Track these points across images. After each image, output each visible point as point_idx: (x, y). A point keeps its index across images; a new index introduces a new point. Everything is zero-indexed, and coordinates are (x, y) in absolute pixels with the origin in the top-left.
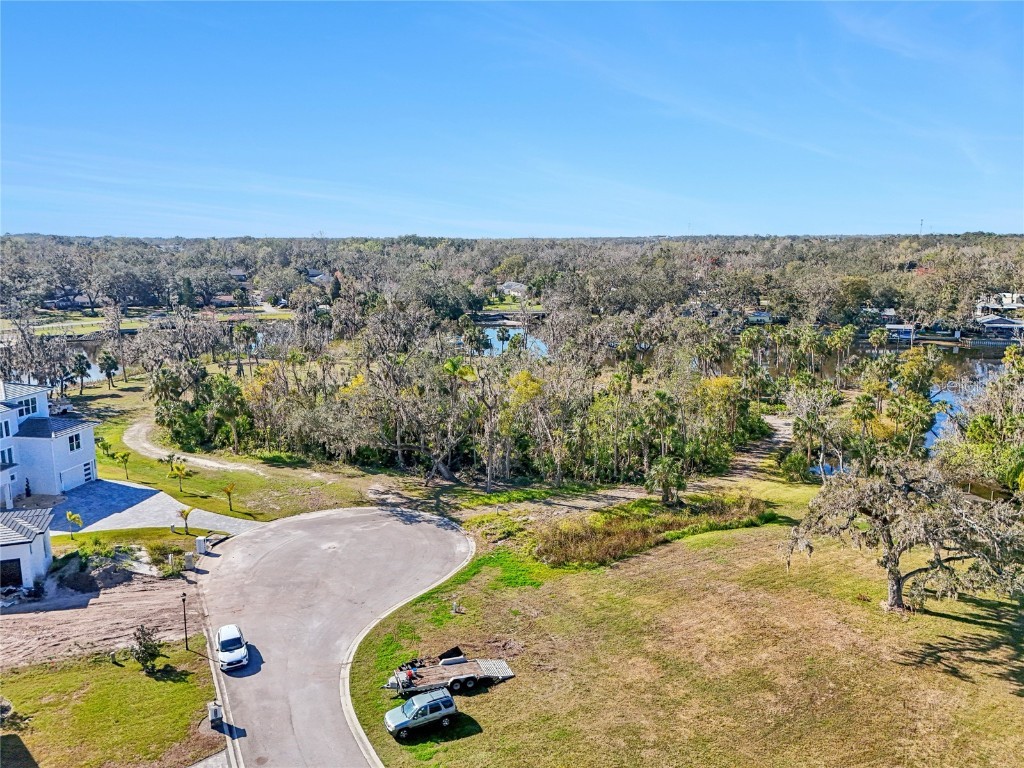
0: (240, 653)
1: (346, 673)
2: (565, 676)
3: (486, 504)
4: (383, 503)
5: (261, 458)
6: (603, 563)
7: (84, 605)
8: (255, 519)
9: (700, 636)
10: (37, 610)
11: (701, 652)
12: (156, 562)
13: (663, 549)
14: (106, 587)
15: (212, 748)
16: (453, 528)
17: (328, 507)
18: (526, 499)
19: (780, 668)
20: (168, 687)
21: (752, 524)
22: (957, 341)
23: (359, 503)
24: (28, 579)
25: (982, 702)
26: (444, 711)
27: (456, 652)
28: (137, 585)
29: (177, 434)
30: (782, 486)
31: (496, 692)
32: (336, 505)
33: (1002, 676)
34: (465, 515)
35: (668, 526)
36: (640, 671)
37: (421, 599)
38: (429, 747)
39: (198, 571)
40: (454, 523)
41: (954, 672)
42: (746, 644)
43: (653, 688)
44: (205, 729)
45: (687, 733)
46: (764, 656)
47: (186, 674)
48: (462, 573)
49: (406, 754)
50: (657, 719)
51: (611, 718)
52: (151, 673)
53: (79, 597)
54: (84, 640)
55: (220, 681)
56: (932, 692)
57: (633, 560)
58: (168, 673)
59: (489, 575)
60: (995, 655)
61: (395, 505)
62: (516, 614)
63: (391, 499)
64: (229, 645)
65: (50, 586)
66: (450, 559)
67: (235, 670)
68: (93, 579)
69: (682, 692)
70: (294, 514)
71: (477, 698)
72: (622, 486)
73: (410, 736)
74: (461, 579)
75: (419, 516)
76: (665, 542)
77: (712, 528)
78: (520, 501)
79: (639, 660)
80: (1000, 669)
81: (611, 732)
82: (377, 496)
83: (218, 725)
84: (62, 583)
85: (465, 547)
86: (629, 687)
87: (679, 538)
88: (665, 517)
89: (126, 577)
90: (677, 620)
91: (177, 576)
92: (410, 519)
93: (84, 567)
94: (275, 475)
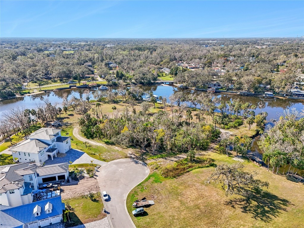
0: (107, 197)
1: (125, 202)
2: (163, 204)
3: (153, 159)
4: (131, 157)
5: (104, 142)
6: (174, 177)
7: (77, 184)
8: (105, 161)
9: (190, 196)
10: (69, 185)
11: (189, 200)
12: (88, 173)
13: (188, 173)
14: (80, 180)
15: (105, 216)
16: (145, 166)
17: (120, 158)
18: (161, 157)
19: (201, 204)
20: (96, 203)
21: (208, 167)
22: (284, 97)
23: (126, 157)
24: (66, 178)
25: (235, 213)
26: (142, 211)
27: (144, 199)
28: (85, 179)
29: (85, 134)
30: (218, 154)
31: (151, 207)
32: (121, 158)
33: (241, 208)
34: (148, 162)
35: (190, 167)
36: (177, 204)
37: (139, 185)
38: (139, 218)
39: (96, 176)
40: (145, 164)
41: (233, 206)
42: (197, 199)
43: (179, 208)
44: (103, 212)
45: (182, 217)
46: (200, 201)
47: (98, 200)
48: (146, 179)
49: (136, 219)
50: (178, 214)
51: (170, 213)
52: (92, 200)
53: (76, 182)
54: (79, 193)
55: (104, 202)
56: (228, 211)
57: (181, 176)
58: (95, 200)
59: (152, 179)
60: (243, 203)
61: (134, 158)
62: (156, 189)
63: (133, 156)
64: (105, 196)
65: (70, 179)
66: (144, 175)
67: (106, 200)
68: (78, 178)
69: (183, 209)
70: (113, 160)
71: (148, 208)
72: (182, 154)
73: (136, 215)
74: (147, 180)
75: (139, 162)
76: (188, 171)
77: (199, 167)
78: (160, 158)
79: (177, 201)
80: (242, 206)
81: (170, 216)
82: (130, 155)
83: (105, 211)
84: (72, 179)
85: (147, 171)
86: (174, 207)
87: (191, 170)
88: (190, 164)
89: (83, 177)
90: (186, 192)
91: (92, 177)
92: (137, 163)
93: (76, 175)
94: (108, 147)
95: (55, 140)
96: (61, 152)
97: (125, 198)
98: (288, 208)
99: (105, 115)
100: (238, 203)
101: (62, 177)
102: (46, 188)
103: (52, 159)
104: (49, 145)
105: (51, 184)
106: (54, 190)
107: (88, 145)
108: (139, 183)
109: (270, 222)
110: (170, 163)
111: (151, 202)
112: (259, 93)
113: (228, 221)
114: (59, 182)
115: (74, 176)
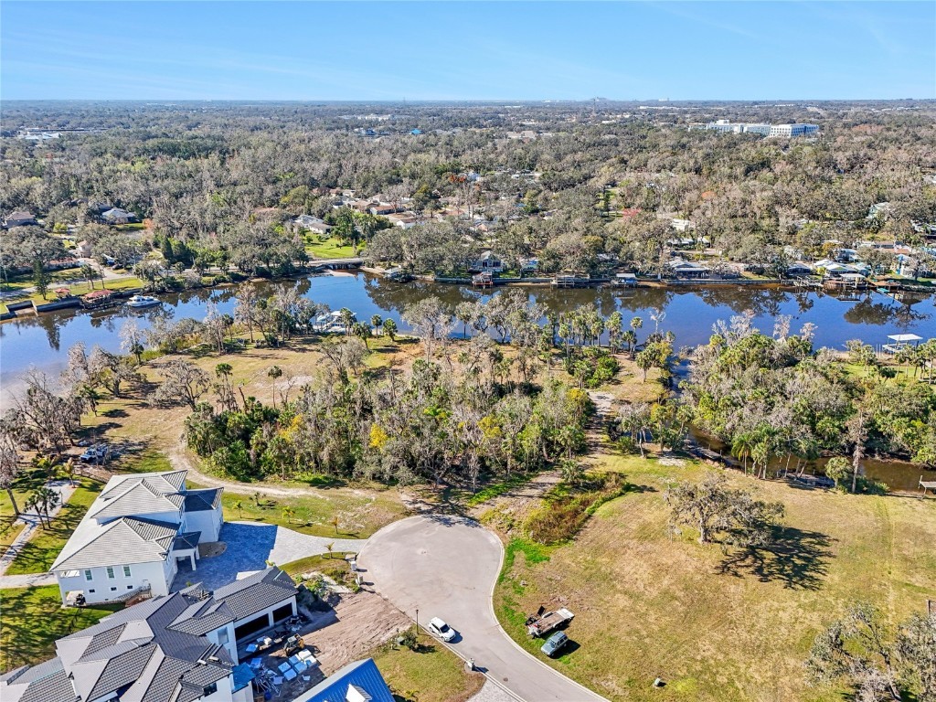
0: (451, 632)
1: (502, 630)
2: (594, 610)
3: (480, 503)
4: (420, 512)
5: (305, 481)
6: (569, 538)
7: (336, 620)
8: (358, 538)
9: (636, 576)
10: (318, 629)
11: (640, 584)
12: (341, 583)
13: (591, 522)
14: (336, 605)
15: (482, 681)
16: (477, 526)
17: (392, 521)
18: (498, 494)
19: (674, 587)
20: (432, 655)
21: (621, 494)
22: (659, 281)
23: (408, 514)
24: (295, 612)
25: (750, 587)
26: (565, 641)
27: (543, 610)
28: (347, 600)
30: (622, 457)
31: (572, 624)
32: (395, 518)
33: (753, 573)
34: (475, 514)
35: (584, 504)
36: (622, 601)
37: (501, 580)
38: (566, 658)
39: (368, 584)
40: (473, 522)
41: (736, 574)
42: (656, 578)
43: (632, 609)
45: (656, 628)
46: (666, 582)
47: (431, 647)
48: (506, 559)
49: (559, 663)
50: (641, 624)
51: (625, 628)
52: (415, 650)
53: (328, 615)
54: (364, 640)
55: (450, 647)
57: (582, 532)
58: (422, 649)
59: (521, 557)
60: (748, 561)
61: (429, 512)
62: (550, 580)
63: (424, 507)
64: (444, 629)
65: (306, 611)
66: (493, 549)
67: (453, 641)
68: (326, 604)
69: (644, 608)
70: (377, 528)
72: (540, 473)
73: (556, 655)
74: (509, 563)
75: (450, 519)
76: (589, 517)
77: (605, 500)
78: (496, 497)
79: (619, 595)
80: (751, 569)
81: (629, 634)
82: (411, 507)
83: (474, 669)
84: (311, 608)
85: (493, 538)
86: (623, 610)
87: (594, 512)
88: (578, 496)
89: (336, 598)
90: (622, 569)
91: (361, 590)
92: (447, 522)
93: (316, 597)
94: (330, 496)
95: (187, 508)
97: (494, 621)
98: (832, 549)
99: (253, 399)
100: (739, 563)
101: (283, 613)
102: (258, 653)
103: (194, 568)
104: (175, 526)
105: (267, 641)
106: (291, 654)
107: (262, 501)
108: (497, 575)
109: (821, 587)
110: (529, 505)
111: (565, 614)
112: (600, 276)
113: (748, 609)
114: (280, 629)
115: (311, 600)
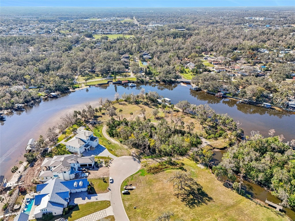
0: (112, 181)
1: (121, 185)
2: (140, 190)
3: (145, 158)
4: (132, 156)
5: (120, 141)
6: (153, 174)
7: (98, 170)
8: (117, 156)
10: (94, 170)
11: (155, 189)
12: (105, 164)
13: (162, 172)
14: (100, 168)
15: (108, 191)
17: (126, 155)
18: (151, 158)
20: (105, 183)
21: (178, 169)
22: (281, 108)
23: (130, 155)
24: (93, 166)
25: (177, 201)
26: (127, 192)
27: (131, 185)
28: (103, 167)
29: (109, 133)
30: (189, 160)
31: (133, 190)
32: (127, 155)
33: (182, 199)
34: (142, 160)
35: (166, 168)
36: (148, 190)
37: (131, 176)
38: (125, 195)
39: (109, 166)
40: (140, 162)
41: (178, 197)
42: (160, 189)
43: (148, 193)
44: (108, 189)
45: (147, 198)
46: (161, 191)
47: (107, 182)
48: (137, 172)
49: (123, 195)
51: (142, 196)
52: (104, 181)
53: (97, 169)
54: (98, 176)
55: (110, 183)
56: (174, 199)
57: (158, 174)
58: (105, 182)
59: (140, 173)
60: (185, 196)
61: (134, 156)
62: (140, 180)
63: (134, 155)
64: (111, 180)
65: (95, 166)
66: (136, 169)
67: (111, 183)
70: (122, 156)
71: (131, 191)
72: (166, 157)
73: (124, 194)
74: (136, 174)
76: (164, 171)
77: (172, 169)
80: (183, 198)
82: (132, 154)
83: (109, 189)
85: (139, 167)
86: (145, 192)
87: (166, 170)
88: (167, 165)
89: (102, 166)
90: (156, 184)
91: (107, 166)
92: (135, 160)
93: (98, 165)
94: (121, 146)
95: (90, 139)
96: (92, 146)
97: (121, 183)
98: (209, 203)
100: (182, 195)
101: (90, 165)
102: (82, 170)
103: (87, 151)
104: (85, 142)
105: (84, 169)
106: (86, 172)
107: (109, 142)
109: (193, 209)
110: (155, 163)
111: (134, 187)
113: (170, 205)
114: (88, 168)
115: (97, 165)
